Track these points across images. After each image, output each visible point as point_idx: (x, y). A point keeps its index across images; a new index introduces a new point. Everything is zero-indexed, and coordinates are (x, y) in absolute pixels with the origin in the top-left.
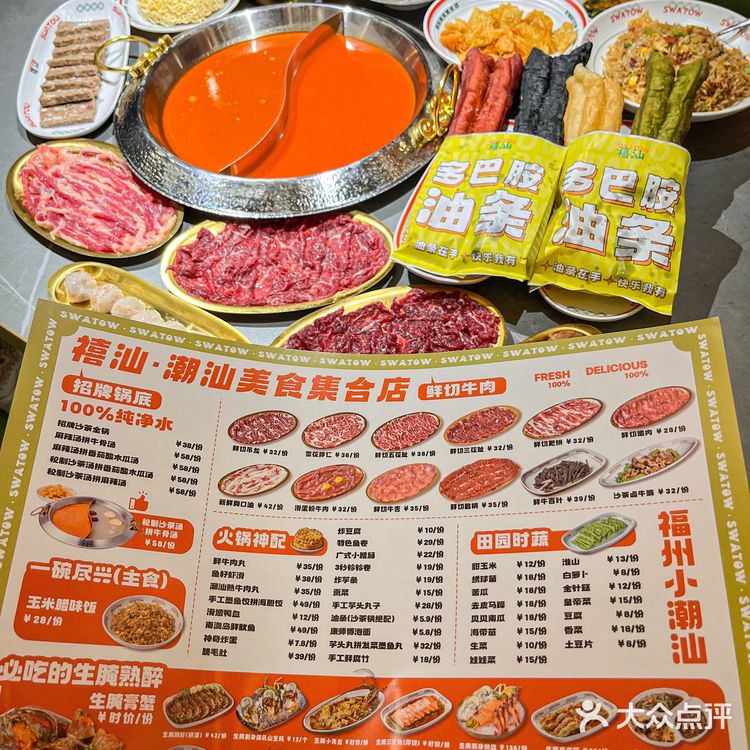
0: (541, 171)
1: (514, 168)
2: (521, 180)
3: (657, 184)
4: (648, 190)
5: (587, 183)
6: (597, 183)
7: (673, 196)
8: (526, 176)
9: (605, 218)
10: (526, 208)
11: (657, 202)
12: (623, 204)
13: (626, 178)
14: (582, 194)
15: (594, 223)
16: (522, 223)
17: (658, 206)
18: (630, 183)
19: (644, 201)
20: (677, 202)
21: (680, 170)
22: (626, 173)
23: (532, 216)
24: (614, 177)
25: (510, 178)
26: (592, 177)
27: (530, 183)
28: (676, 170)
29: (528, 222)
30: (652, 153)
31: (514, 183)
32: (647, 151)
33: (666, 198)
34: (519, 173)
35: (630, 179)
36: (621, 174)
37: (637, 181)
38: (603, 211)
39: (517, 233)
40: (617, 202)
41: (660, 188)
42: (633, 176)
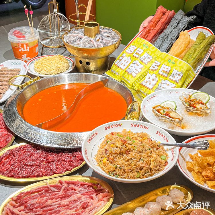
0: (151, 58)
1: (145, 55)
2: (144, 59)
3: (176, 72)
4: (173, 73)
5: (156, 68)
6: (159, 68)
7: (180, 77)
8: (146, 59)
9: (157, 79)
10: (141, 68)
11: (174, 78)
12: (164, 76)
13: (167, 69)
14: (153, 70)
15: (153, 80)
16: (137, 72)
17: (174, 79)
18: (168, 70)
19: (171, 77)
20: (180, 79)
21: (184, 70)
22: (168, 67)
23: (141, 71)
24: (164, 68)
25: (142, 58)
26: (158, 66)
27: (146, 61)
28: (183, 70)
29: (139, 72)
30: (178, 63)
31: (142, 60)
32: (176, 62)
33: (177, 77)
34: (145, 57)
35: (168, 69)
36: (166, 67)
37: (170, 70)
38: (158, 77)
39: (135, 75)
40: (162, 75)
41: (176, 74)
42: (170, 68)
